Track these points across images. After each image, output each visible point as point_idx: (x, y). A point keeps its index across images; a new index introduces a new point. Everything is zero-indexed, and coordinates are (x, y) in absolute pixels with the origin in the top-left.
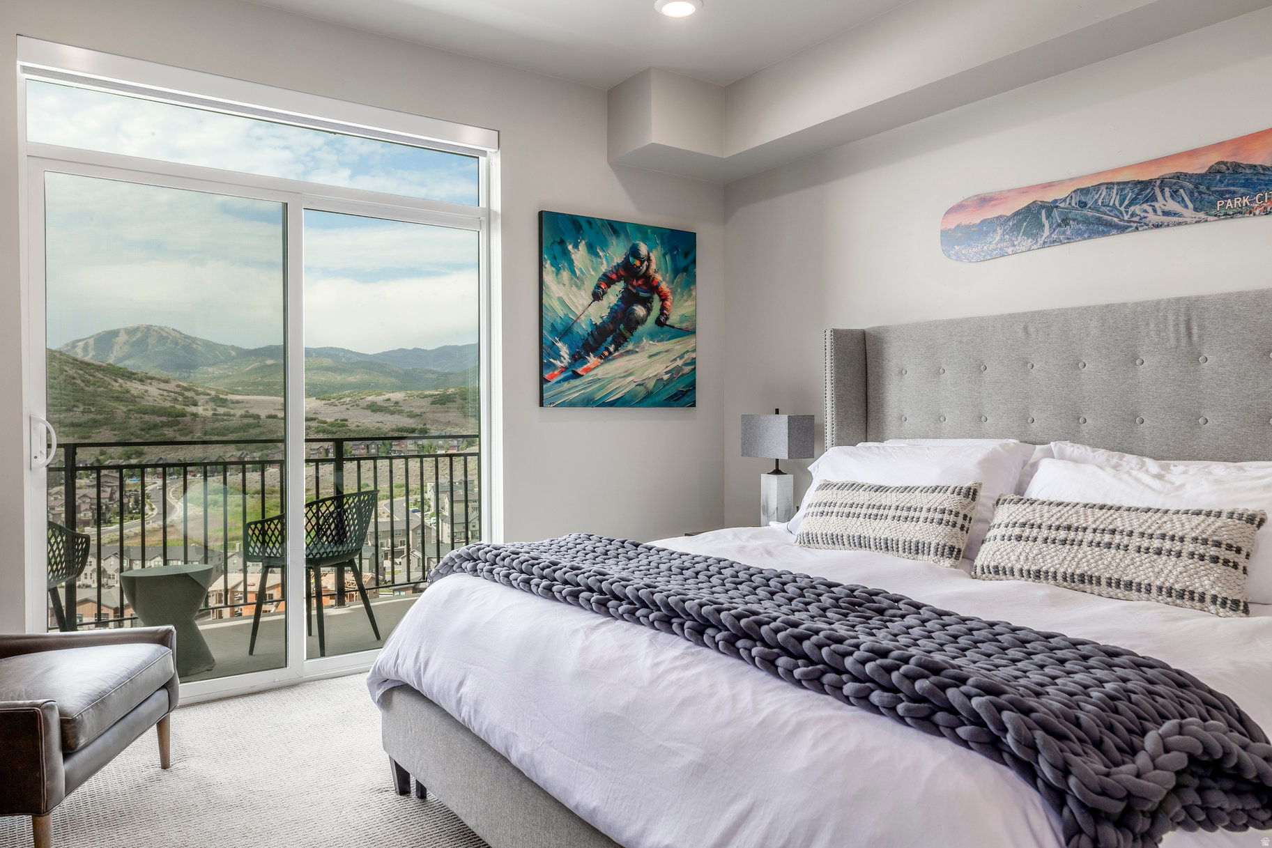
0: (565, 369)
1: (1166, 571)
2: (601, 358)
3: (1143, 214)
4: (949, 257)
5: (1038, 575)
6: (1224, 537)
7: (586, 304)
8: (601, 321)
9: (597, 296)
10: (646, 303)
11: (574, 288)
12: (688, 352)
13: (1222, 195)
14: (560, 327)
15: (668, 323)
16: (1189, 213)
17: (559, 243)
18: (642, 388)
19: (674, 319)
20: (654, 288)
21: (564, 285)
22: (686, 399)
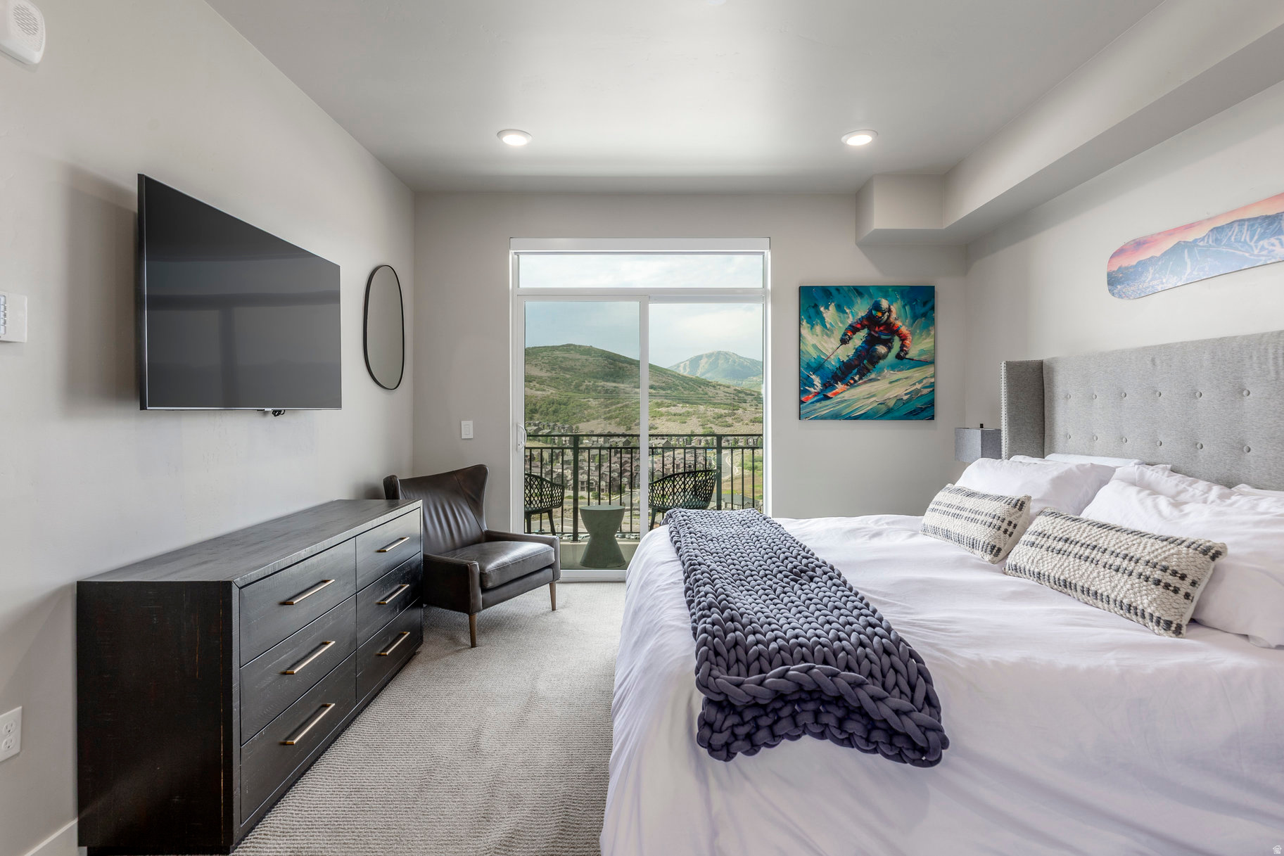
0: (818, 394)
2: (848, 385)
4: (1113, 295)
6: (1173, 564)
7: (835, 347)
8: (847, 359)
9: (844, 341)
10: (888, 344)
11: (825, 337)
12: (927, 377)
14: (814, 365)
15: (907, 357)
17: (813, 307)
18: (883, 406)
19: (914, 352)
21: (817, 335)
22: (925, 414)
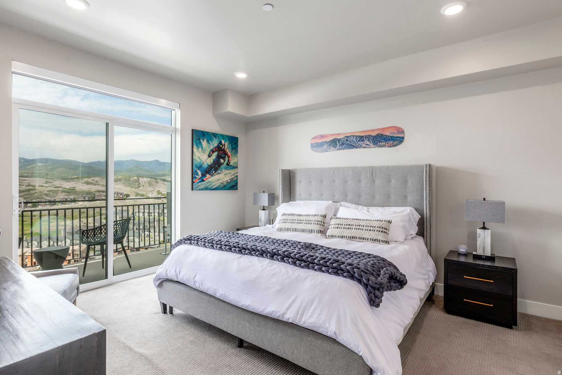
0: (200, 179)
1: (372, 235)
2: (210, 175)
3: (361, 144)
4: (313, 150)
5: (342, 237)
6: (384, 226)
7: (206, 159)
8: (210, 164)
9: (209, 156)
10: (224, 158)
11: (203, 153)
12: (236, 173)
13: (379, 141)
14: (198, 166)
15: (230, 165)
16: (372, 145)
17: (198, 139)
18: (222, 184)
19: (232, 163)
20: (226, 154)
21: (200, 152)
22: (235, 188)
